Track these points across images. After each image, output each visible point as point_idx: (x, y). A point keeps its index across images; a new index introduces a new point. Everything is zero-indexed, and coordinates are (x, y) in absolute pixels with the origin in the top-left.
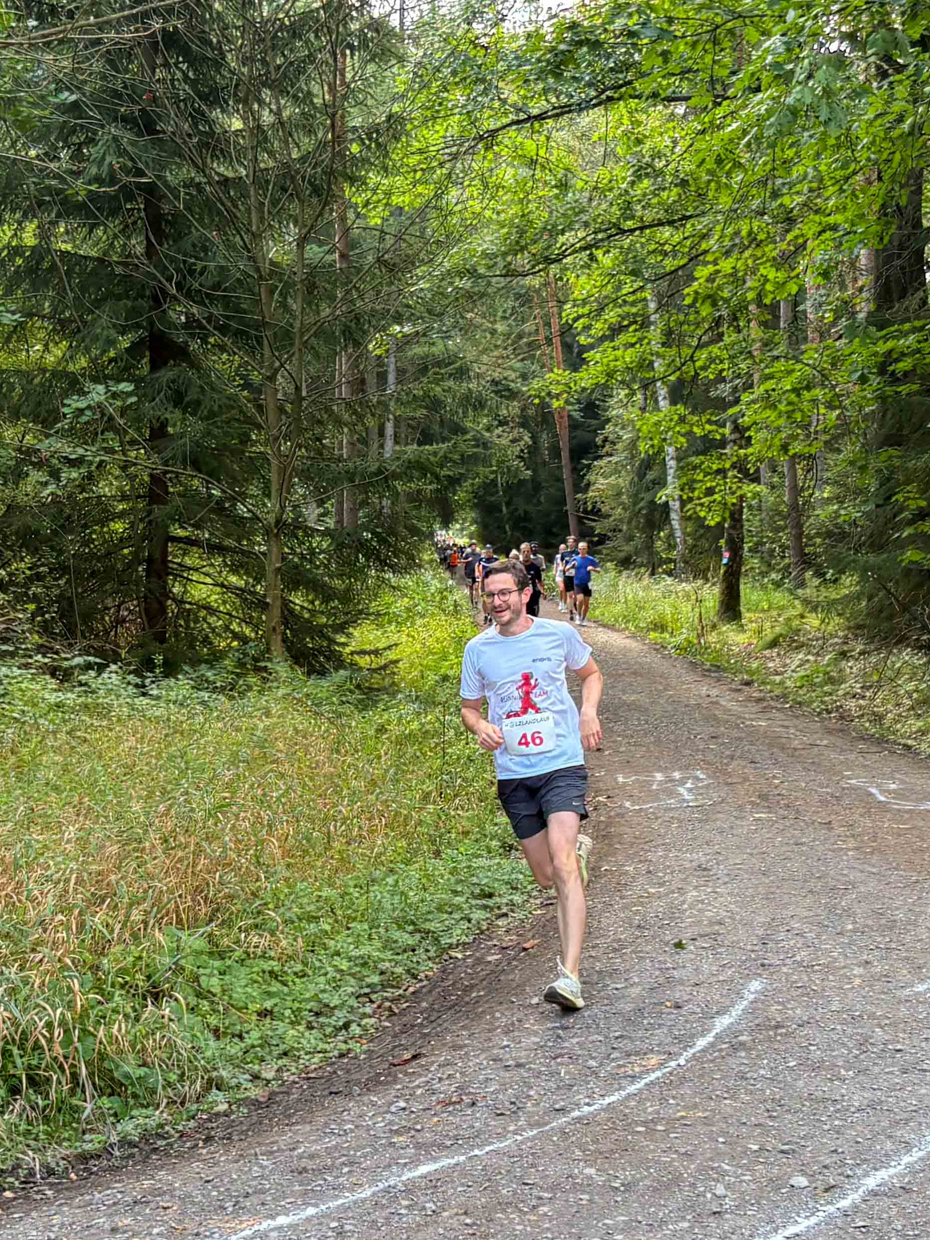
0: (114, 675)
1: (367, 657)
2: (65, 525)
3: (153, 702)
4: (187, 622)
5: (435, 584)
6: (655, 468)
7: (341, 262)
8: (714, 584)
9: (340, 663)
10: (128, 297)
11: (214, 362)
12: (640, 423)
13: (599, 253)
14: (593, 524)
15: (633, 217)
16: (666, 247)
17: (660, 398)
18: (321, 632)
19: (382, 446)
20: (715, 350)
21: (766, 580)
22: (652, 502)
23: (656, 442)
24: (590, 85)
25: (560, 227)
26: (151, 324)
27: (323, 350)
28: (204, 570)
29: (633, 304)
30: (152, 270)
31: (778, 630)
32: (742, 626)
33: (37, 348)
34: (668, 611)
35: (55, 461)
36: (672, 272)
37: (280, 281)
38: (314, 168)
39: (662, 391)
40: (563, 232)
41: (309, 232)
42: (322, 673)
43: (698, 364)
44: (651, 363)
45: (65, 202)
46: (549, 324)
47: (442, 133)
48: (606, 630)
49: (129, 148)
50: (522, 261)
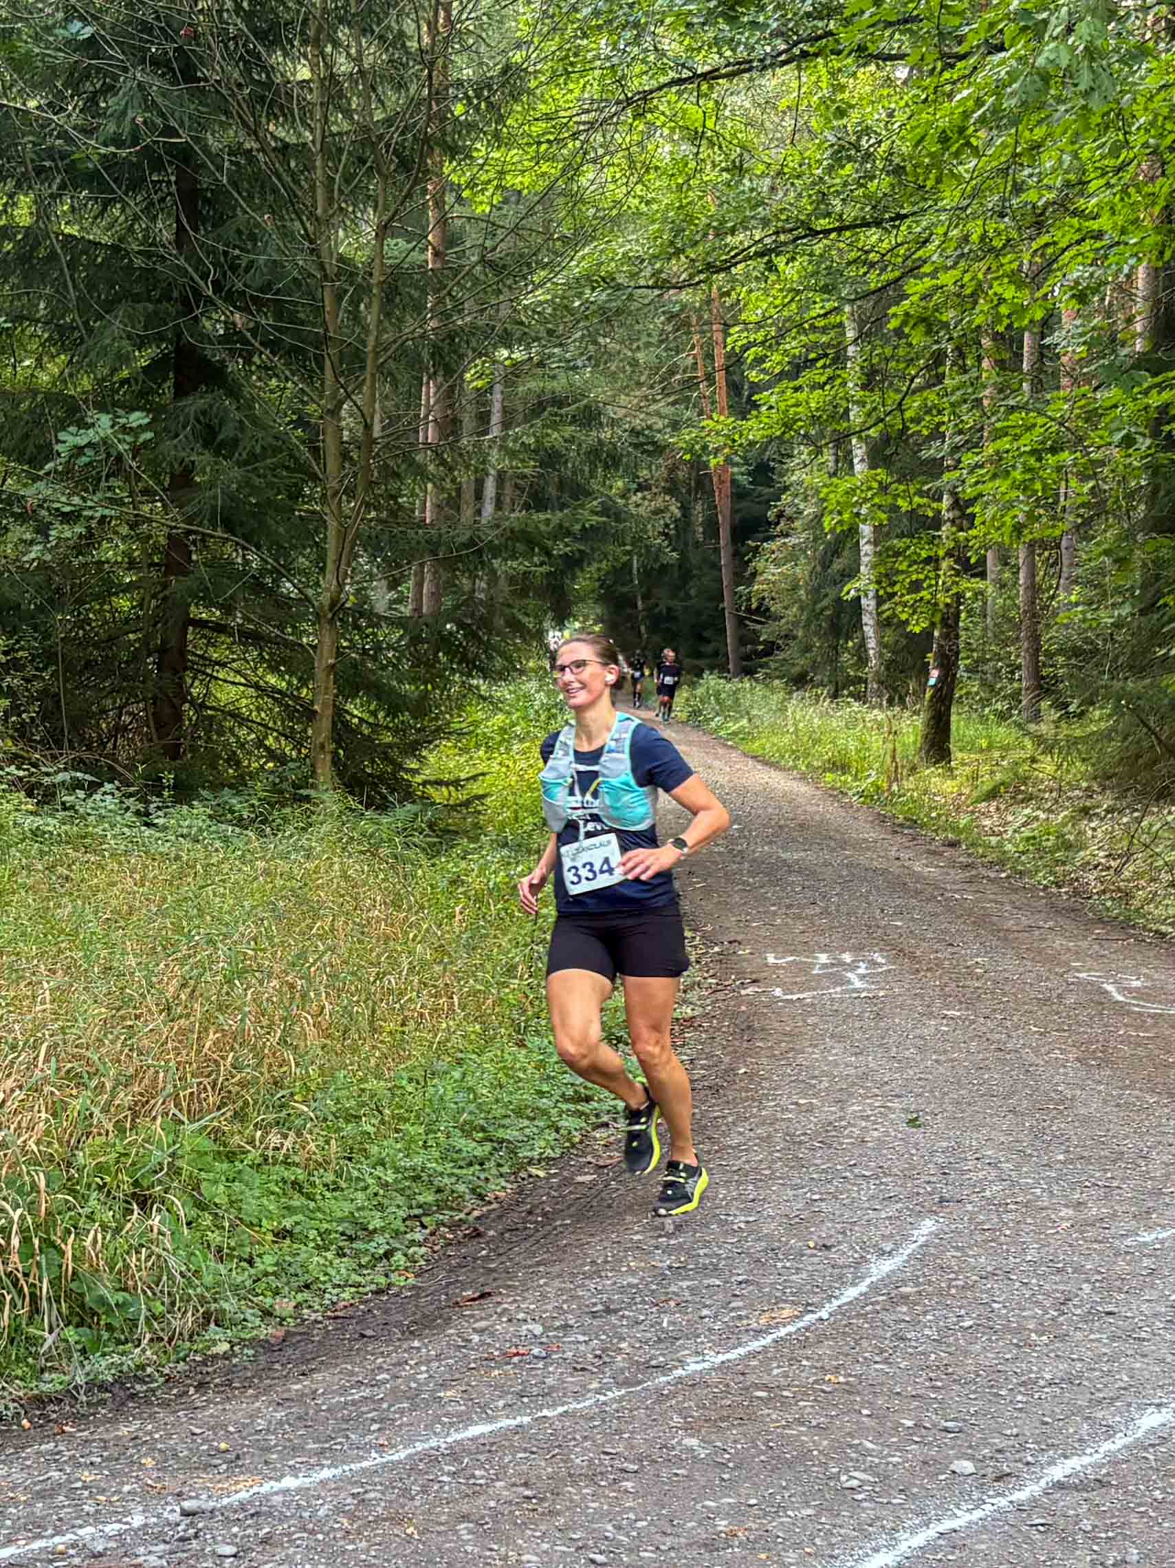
0: (109, 797)
1: (444, 789)
2: (55, 599)
3: (158, 835)
4: (208, 732)
5: (541, 697)
6: (846, 553)
7: (434, 262)
8: (916, 713)
9: (408, 795)
10: (149, 300)
11: (260, 388)
12: (825, 490)
13: (780, 261)
14: (758, 627)
15: (828, 215)
16: (872, 255)
17: (856, 461)
18: (385, 753)
19: (479, 512)
20: (931, 396)
21: (987, 710)
22: (840, 599)
23: (846, 516)
24: (777, 34)
25: (730, 225)
26: (179, 335)
27: (404, 377)
28: (234, 665)
29: (824, 330)
30: (182, 262)
31: (998, 777)
32: (951, 770)
33: (27, 363)
34: (852, 745)
35: (44, 513)
36: (880, 290)
37: (351, 285)
38: (403, 133)
39: (859, 451)
40: (733, 231)
41: (391, 219)
42: (383, 807)
43: (908, 414)
44: (847, 410)
45: (71, 168)
46: (710, 356)
47: (577, 93)
48: (767, 768)
49: (159, 100)
50: (677, 268)
